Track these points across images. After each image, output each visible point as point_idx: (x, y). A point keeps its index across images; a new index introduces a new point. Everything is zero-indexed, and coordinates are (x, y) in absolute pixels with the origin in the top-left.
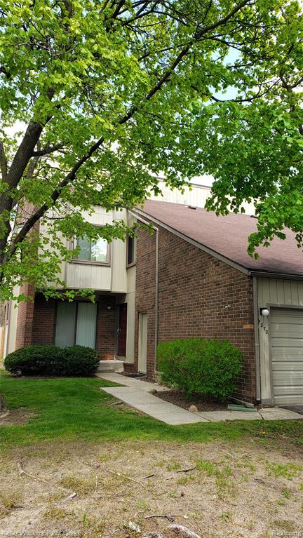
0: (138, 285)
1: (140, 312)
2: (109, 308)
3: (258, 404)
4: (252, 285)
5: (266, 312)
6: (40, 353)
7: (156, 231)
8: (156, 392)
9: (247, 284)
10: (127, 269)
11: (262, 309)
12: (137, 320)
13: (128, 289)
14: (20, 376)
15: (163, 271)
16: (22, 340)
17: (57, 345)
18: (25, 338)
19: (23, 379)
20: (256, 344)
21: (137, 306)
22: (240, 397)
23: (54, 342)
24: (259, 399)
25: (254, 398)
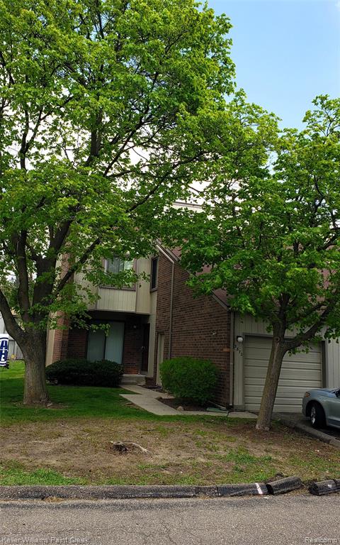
0: (158, 309)
1: (159, 333)
2: (135, 327)
3: (230, 408)
4: (230, 319)
5: (240, 339)
6: (73, 365)
7: (172, 263)
8: (161, 398)
9: (227, 317)
10: (151, 292)
11: (238, 337)
12: (157, 339)
13: (151, 311)
14: (57, 385)
15: (176, 299)
16: (59, 353)
17: (88, 359)
18: (62, 352)
19: (59, 386)
20: (231, 364)
21: (157, 328)
22: (219, 403)
23: (86, 357)
24: (231, 404)
25: (228, 404)
